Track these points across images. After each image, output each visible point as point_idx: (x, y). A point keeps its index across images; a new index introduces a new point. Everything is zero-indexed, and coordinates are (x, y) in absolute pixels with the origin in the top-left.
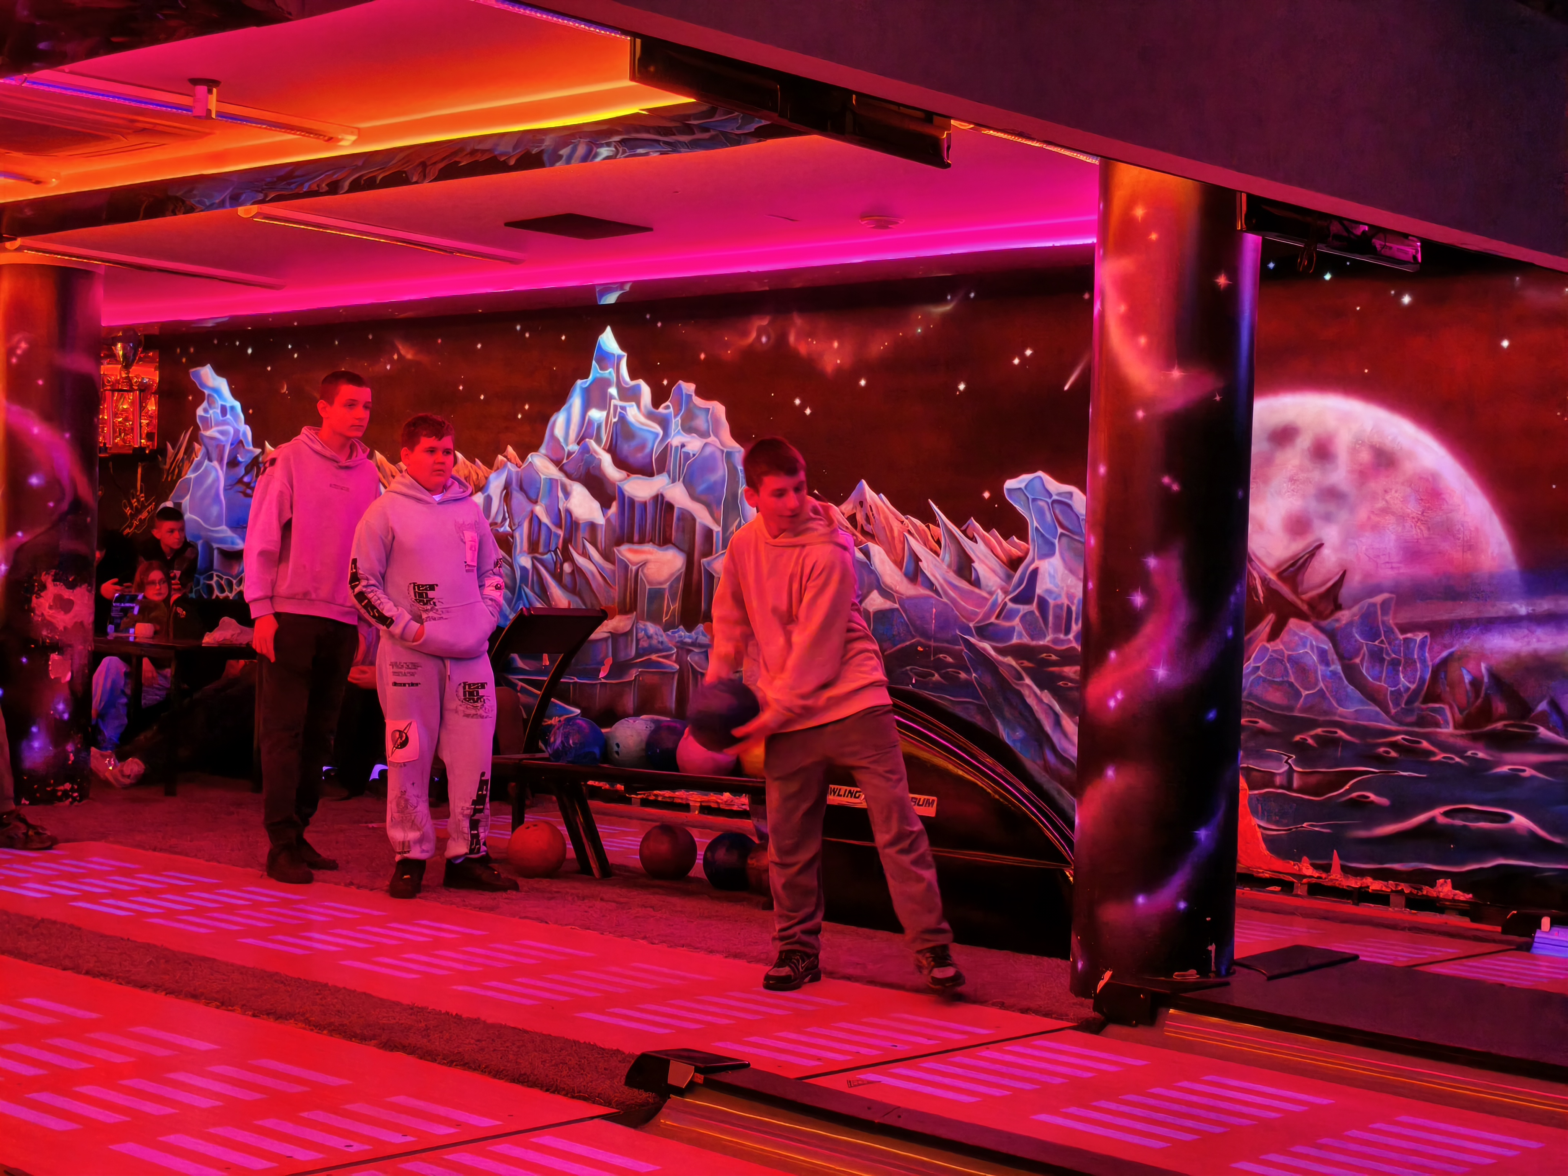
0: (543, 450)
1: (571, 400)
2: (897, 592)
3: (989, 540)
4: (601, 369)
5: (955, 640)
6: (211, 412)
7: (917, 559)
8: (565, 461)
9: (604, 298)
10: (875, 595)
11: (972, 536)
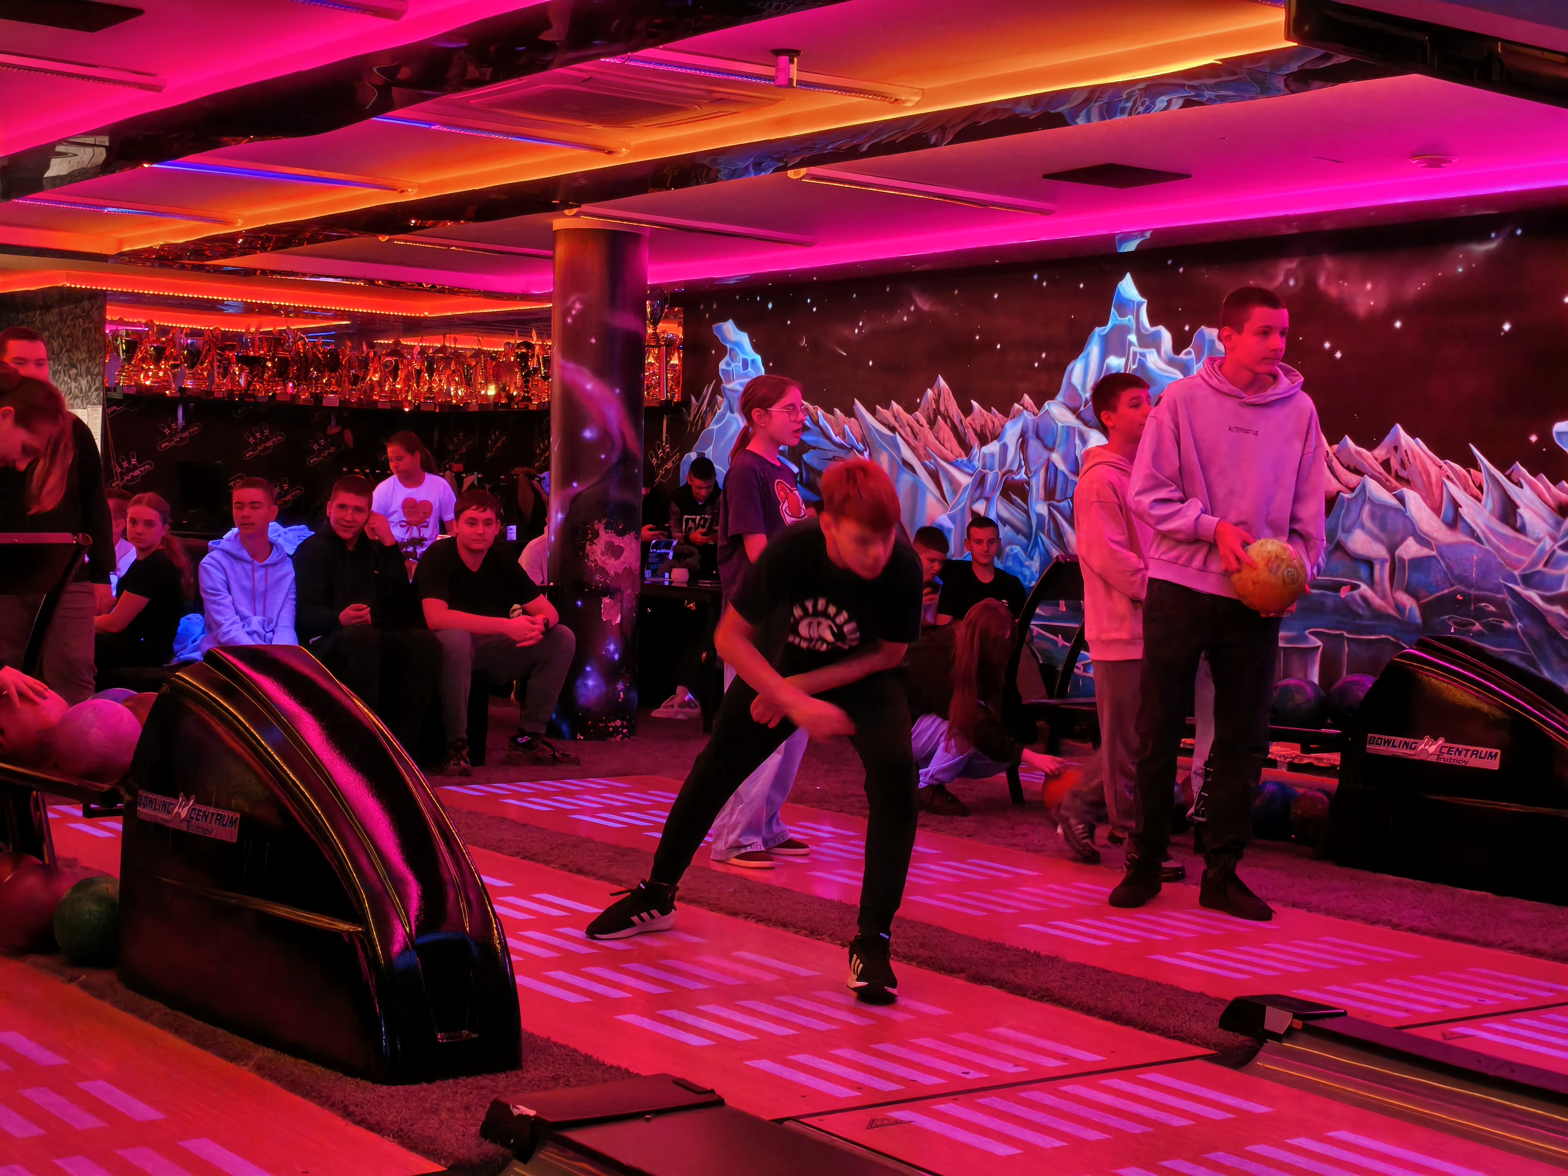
0: (1060, 398)
1: (1089, 348)
2: (1434, 539)
3: (1536, 484)
4: (1122, 315)
5: (1499, 589)
6: (733, 365)
7: (1456, 505)
8: (1082, 408)
9: (1123, 246)
10: (1410, 541)
11: (1517, 481)
